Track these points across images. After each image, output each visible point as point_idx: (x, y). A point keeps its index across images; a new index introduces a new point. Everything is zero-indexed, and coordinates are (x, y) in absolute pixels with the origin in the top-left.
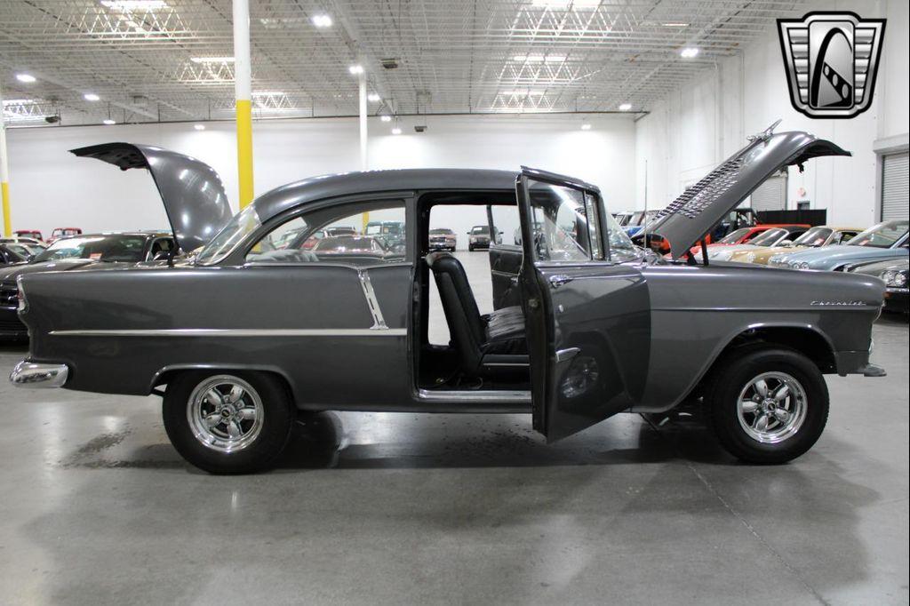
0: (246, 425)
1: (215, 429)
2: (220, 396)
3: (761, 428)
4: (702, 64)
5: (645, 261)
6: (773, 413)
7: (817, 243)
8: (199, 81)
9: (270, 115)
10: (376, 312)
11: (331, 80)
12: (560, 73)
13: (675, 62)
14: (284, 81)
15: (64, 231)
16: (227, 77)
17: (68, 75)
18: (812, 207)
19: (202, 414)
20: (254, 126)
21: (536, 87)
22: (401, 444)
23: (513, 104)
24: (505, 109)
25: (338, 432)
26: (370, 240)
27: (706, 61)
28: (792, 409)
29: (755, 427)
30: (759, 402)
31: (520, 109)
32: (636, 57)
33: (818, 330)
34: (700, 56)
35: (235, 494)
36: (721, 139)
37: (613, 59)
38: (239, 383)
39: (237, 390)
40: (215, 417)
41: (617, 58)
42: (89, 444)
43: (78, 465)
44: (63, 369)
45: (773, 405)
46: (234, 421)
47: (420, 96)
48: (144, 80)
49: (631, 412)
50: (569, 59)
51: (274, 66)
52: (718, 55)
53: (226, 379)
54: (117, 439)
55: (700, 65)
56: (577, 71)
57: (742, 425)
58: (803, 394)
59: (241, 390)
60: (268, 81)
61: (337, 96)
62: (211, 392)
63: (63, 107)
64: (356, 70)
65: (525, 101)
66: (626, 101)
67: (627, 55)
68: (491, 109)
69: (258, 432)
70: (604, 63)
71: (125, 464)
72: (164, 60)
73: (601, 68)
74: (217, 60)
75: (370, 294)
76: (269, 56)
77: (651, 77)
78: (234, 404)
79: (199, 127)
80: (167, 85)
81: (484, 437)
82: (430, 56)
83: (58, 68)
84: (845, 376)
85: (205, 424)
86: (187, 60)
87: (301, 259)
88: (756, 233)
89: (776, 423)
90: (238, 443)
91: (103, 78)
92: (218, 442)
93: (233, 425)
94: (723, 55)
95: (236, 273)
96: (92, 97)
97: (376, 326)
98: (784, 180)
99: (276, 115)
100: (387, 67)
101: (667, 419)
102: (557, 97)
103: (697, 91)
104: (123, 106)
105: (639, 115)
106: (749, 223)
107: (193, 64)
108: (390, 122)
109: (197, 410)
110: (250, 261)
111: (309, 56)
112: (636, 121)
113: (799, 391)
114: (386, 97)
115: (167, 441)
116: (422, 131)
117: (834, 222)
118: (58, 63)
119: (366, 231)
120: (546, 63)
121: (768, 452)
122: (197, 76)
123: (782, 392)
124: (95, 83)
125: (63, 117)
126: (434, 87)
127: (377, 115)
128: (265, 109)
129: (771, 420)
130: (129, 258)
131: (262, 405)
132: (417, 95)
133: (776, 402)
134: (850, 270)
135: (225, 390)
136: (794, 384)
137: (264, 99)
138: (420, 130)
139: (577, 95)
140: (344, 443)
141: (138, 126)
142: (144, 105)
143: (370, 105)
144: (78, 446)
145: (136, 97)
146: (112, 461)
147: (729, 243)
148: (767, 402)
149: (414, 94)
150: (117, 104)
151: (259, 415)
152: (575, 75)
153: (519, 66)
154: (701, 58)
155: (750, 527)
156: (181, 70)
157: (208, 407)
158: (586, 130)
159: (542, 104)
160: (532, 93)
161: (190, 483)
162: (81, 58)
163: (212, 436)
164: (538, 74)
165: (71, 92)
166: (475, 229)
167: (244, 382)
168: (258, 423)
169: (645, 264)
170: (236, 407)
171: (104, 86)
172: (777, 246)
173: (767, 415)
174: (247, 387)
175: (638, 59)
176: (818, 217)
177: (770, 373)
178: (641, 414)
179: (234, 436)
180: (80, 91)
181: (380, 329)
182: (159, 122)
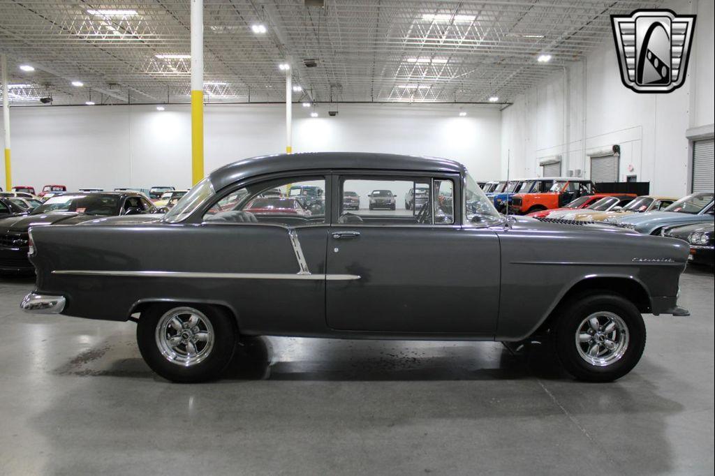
0: (200, 345)
1: (176, 348)
2: (181, 323)
3: (594, 354)
4: (553, 67)
5: (507, 226)
6: (603, 343)
7: (641, 209)
8: (162, 73)
9: (216, 100)
10: (302, 261)
11: (264, 74)
12: (443, 72)
13: (533, 65)
14: (228, 74)
15: (53, 187)
16: (183, 70)
17: (59, 66)
18: (638, 180)
19: (167, 336)
20: (206, 109)
21: (424, 83)
22: (318, 362)
23: (406, 95)
24: (400, 99)
25: (269, 352)
26: (293, 200)
27: (557, 64)
28: (617, 340)
29: (589, 353)
30: (593, 334)
31: (411, 99)
32: (503, 60)
33: (638, 280)
34: (552, 61)
35: (192, 398)
36: (568, 126)
37: (484, 62)
38: (195, 313)
39: (194, 319)
40: (177, 339)
41: (488, 61)
42: (78, 357)
43: (70, 373)
44: (61, 300)
45: (603, 337)
46: (191, 341)
47: (333, 88)
48: (118, 71)
49: (494, 341)
50: (450, 61)
51: (220, 62)
52: (567, 60)
53: (186, 310)
54: (99, 354)
55: (552, 68)
56: (457, 71)
57: (579, 352)
58: (626, 328)
59: (197, 319)
60: (215, 74)
61: (268, 87)
62: (174, 320)
63: (54, 91)
64: (284, 67)
65: (416, 93)
66: (494, 94)
67: (495, 59)
68: (388, 99)
69: (209, 351)
70: (478, 65)
71: (106, 373)
72: (135, 57)
73: (475, 69)
74: (175, 57)
75: (298, 248)
76: (216, 55)
77: (514, 76)
78: (191, 329)
79: (160, 108)
80: (136, 75)
81: (382, 358)
82: (342, 57)
83: (52, 61)
84: (658, 315)
85: (169, 344)
86: (153, 56)
87: (244, 218)
88: (594, 201)
89: (605, 351)
90: (194, 359)
91: (87, 69)
92: (179, 358)
93: (190, 345)
94: (571, 61)
95: (195, 228)
96: (78, 84)
97: (301, 272)
98: (616, 159)
99: (220, 100)
100: (308, 65)
101: (522, 346)
102: (441, 90)
103: (549, 87)
104: (101, 90)
105: (505, 105)
106: (589, 192)
107: (157, 60)
108: (310, 107)
109: (163, 334)
110: (206, 221)
111: (247, 55)
112: (501, 110)
113: (623, 327)
114: (307, 88)
115: (139, 355)
116: (334, 115)
117: (655, 193)
118: (52, 57)
119: (290, 193)
120: (432, 64)
121: (598, 373)
122: (160, 69)
123: (610, 327)
124: (80, 74)
125: (54, 98)
126: (344, 80)
127: (299, 102)
128: (212, 95)
129: (602, 348)
130: (107, 212)
131: (213, 331)
132: (331, 87)
133: (605, 334)
134: (666, 231)
135: (185, 318)
136: (619, 321)
137: (211, 88)
138: (332, 114)
139: (456, 89)
140: (274, 360)
141: (112, 106)
142: (118, 90)
143: (294, 94)
144: (70, 358)
145: (112, 84)
146: (97, 370)
147: (573, 207)
148: (598, 334)
149: (329, 86)
150: (96, 89)
151: (210, 339)
152: (455, 74)
153: (411, 66)
154: (553, 62)
155: (584, 430)
156: (147, 64)
157: (172, 331)
158: (462, 116)
159: (429, 96)
160: (420, 87)
161: (156, 389)
162: (70, 53)
163: (174, 354)
164: (425, 73)
165: (61, 79)
166: (375, 193)
167: (199, 312)
168: (210, 344)
169: (506, 228)
170: (193, 331)
171: (87, 75)
172: (610, 210)
173: (599, 344)
174: (201, 317)
175: (503, 63)
176: (643, 188)
177: (601, 312)
178: (502, 342)
179: (191, 353)
180: (69, 79)
181: (304, 275)
182: (129, 104)
